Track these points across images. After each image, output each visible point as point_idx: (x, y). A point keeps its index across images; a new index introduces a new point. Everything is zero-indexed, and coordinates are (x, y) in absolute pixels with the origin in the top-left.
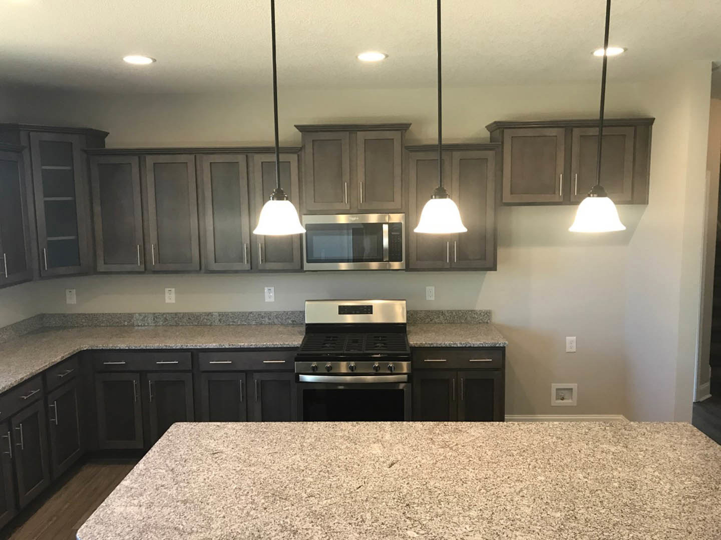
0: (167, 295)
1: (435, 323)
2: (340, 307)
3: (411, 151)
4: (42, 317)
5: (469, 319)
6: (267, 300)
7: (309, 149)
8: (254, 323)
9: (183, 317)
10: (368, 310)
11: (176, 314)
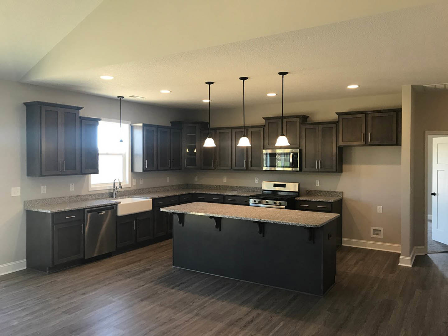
0: (224, 179)
1: (319, 195)
2: (274, 184)
3: (303, 125)
4: (187, 185)
5: (333, 195)
6: (256, 183)
7: (267, 126)
8: (251, 191)
9: (228, 187)
10: (284, 186)
11: (226, 186)
